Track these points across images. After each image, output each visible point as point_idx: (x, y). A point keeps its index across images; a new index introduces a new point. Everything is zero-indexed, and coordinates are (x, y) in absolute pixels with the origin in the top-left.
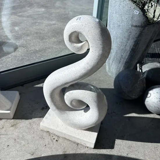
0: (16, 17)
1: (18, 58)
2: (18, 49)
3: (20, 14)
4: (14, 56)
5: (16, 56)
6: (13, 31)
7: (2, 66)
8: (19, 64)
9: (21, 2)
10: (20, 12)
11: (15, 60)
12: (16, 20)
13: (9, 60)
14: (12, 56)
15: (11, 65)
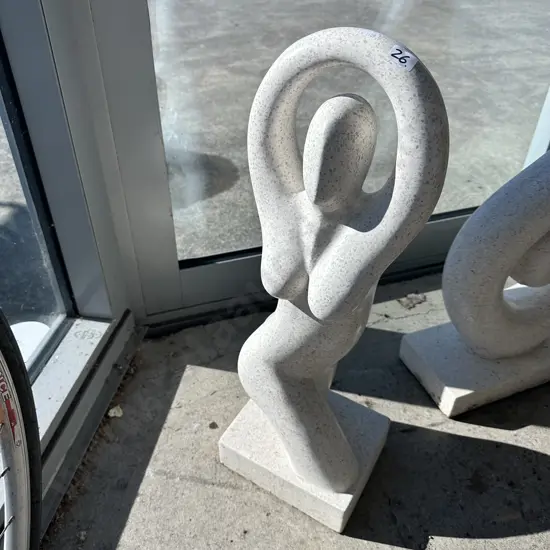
0: (225, 72)
1: (242, 210)
2: (239, 182)
3: (237, 64)
4: (228, 204)
5: (234, 205)
6: (218, 119)
7: (194, 233)
8: (246, 231)
9: (237, 25)
10: (237, 58)
11: (234, 217)
12: (225, 85)
13: (214, 214)
14: (221, 201)
15: (221, 232)
